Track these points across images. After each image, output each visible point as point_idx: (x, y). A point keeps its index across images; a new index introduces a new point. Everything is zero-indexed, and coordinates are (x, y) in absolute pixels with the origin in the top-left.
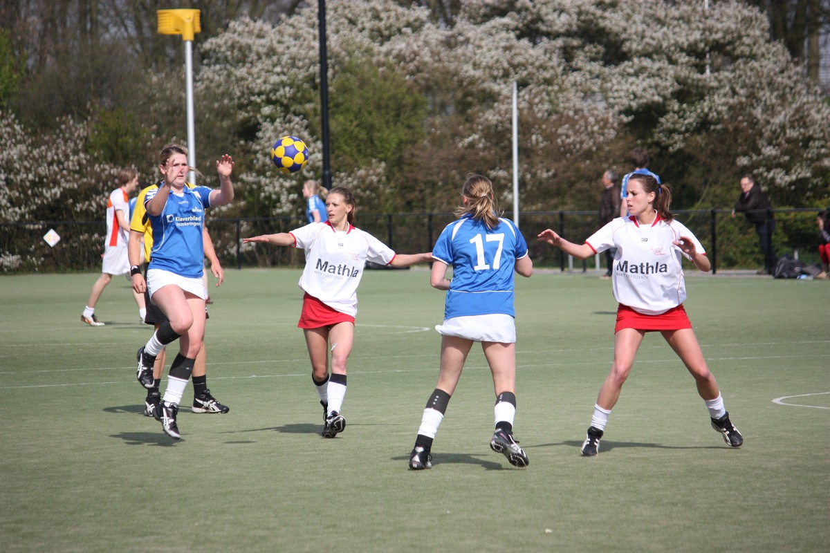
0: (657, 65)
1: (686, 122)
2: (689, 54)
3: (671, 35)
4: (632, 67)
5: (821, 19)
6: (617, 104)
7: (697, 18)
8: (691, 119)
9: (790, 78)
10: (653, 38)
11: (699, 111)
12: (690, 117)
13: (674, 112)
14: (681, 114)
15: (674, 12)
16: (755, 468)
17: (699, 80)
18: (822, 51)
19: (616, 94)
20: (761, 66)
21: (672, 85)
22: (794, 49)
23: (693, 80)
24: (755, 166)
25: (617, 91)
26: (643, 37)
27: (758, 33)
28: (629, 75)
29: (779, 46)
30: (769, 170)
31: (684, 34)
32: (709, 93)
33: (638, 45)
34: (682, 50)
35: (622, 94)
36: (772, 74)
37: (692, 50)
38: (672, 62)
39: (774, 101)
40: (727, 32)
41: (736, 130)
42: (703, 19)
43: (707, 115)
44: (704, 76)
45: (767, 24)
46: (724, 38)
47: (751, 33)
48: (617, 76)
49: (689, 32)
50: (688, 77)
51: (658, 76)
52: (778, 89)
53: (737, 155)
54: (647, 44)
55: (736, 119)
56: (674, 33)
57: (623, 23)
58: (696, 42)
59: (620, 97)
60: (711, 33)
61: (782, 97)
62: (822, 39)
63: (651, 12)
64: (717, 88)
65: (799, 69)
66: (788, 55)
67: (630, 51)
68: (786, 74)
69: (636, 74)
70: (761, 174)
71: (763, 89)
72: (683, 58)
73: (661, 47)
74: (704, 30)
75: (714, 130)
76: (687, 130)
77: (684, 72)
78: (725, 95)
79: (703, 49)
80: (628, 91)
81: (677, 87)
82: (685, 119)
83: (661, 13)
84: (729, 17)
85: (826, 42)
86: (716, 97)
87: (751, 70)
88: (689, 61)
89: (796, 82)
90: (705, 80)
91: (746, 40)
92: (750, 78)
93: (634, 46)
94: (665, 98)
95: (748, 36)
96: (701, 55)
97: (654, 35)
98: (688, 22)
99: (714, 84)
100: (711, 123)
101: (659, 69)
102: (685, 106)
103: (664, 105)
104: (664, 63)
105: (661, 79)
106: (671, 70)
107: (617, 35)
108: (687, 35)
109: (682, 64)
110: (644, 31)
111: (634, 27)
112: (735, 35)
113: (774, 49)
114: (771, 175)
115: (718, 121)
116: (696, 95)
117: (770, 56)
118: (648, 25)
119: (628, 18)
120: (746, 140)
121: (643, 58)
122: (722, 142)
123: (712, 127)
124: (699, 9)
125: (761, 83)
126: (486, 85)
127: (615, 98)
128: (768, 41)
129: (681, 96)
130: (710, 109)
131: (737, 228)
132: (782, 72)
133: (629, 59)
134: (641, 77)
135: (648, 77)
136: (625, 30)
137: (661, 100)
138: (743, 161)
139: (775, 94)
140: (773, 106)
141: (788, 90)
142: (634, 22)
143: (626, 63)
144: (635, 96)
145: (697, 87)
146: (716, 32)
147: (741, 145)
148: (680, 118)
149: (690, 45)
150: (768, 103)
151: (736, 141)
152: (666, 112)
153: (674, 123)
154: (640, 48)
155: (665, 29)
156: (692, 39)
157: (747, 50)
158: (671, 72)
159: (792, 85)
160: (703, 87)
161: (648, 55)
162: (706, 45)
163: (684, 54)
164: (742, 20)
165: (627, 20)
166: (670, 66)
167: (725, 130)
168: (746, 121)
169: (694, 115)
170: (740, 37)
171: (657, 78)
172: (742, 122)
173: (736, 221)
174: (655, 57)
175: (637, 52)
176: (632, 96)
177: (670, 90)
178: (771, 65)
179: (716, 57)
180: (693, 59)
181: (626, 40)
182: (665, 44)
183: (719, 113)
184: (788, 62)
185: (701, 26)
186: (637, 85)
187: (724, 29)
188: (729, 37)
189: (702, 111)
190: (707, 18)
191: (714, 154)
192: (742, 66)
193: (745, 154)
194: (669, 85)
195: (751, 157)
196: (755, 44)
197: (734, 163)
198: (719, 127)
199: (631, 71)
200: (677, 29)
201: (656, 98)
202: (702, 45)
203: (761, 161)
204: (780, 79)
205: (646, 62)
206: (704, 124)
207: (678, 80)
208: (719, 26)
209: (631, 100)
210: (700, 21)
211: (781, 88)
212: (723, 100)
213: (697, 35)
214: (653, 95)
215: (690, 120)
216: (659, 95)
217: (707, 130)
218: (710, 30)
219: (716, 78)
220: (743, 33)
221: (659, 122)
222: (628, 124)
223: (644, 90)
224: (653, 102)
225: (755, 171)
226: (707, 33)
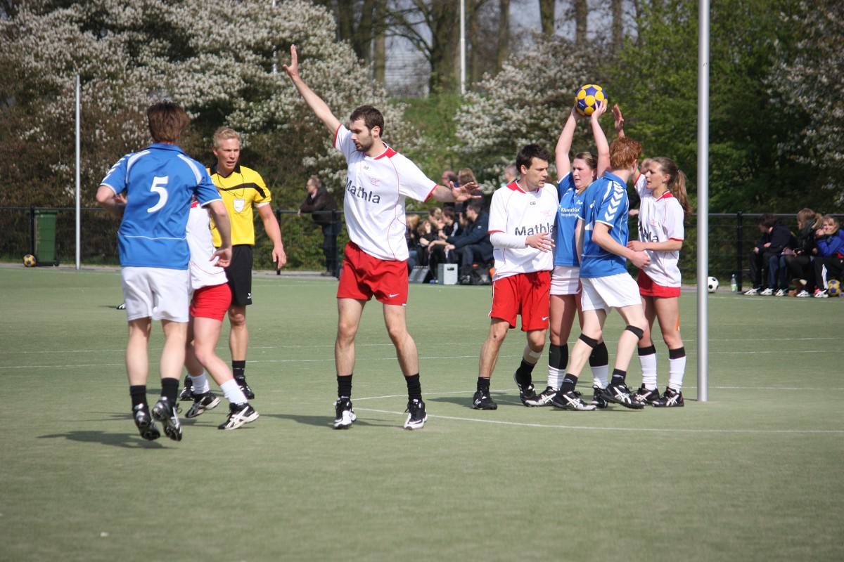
0: (224, 62)
1: (253, 120)
2: (256, 52)
3: (238, 33)
4: (199, 63)
5: (387, 21)
6: (183, 100)
7: (265, 16)
8: (258, 117)
9: (356, 79)
10: (220, 36)
11: (265, 110)
12: (256, 115)
13: (241, 110)
14: (248, 112)
15: (241, 9)
16: (314, 471)
17: (266, 79)
18: (388, 52)
19: (182, 90)
20: (328, 67)
21: (239, 83)
22: (360, 50)
23: (260, 78)
24: (320, 166)
25: (183, 87)
26: (210, 33)
27: (325, 32)
28: (195, 71)
29: (344, 47)
30: (334, 172)
31: (251, 32)
32: (275, 92)
33: (205, 41)
34: (249, 47)
35: (188, 90)
36: (339, 74)
37: (259, 48)
38: (239, 59)
39: (340, 102)
40: (293, 31)
41: (303, 130)
42: (270, 17)
43: (274, 114)
44: (271, 75)
45: (333, 25)
46: (291, 37)
47: (318, 32)
48: (182, 72)
49: (256, 30)
50: (255, 76)
51: (225, 73)
52: (344, 90)
53: (303, 155)
54: (214, 40)
55: (303, 119)
56: (241, 31)
57: (189, 19)
58: (263, 41)
59: (187, 94)
60: (278, 32)
61: (349, 98)
62: (388, 41)
63: (218, 8)
64: (284, 88)
65: (365, 70)
66: (354, 55)
67: (196, 46)
68: (352, 76)
69: (203, 71)
70: (327, 175)
71: (329, 89)
72: (250, 56)
73: (228, 44)
74: (271, 28)
75: (281, 129)
76: (253, 129)
77: (250, 70)
78: (292, 95)
79: (270, 48)
80: (194, 87)
81: (244, 85)
82: (252, 118)
83: (228, 11)
84: (296, 16)
85: (392, 44)
86: (282, 96)
87: (318, 70)
88: (255, 59)
89: (362, 84)
90: (272, 79)
91: (313, 40)
92: (317, 79)
93: (201, 42)
94: (231, 95)
95: (315, 35)
96: (268, 54)
97: (221, 31)
98: (256, 20)
99: (281, 83)
100: (277, 122)
101: (226, 66)
102: (251, 104)
103: (231, 103)
104: (231, 61)
105: (228, 76)
106: (238, 68)
107: (183, 30)
108: (254, 33)
109: (249, 62)
110: (211, 27)
111: (201, 22)
112: (302, 34)
113: (341, 49)
114: (336, 176)
115: (285, 121)
116: (263, 94)
117: (337, 56)
118: (215, 22)
119: (194, 13)
120: (311, 141)
121: (209, 55)
122: (289, 142)
123: (279, 127)
124: (267, 7)
125: (328, 84)
126: (48, 77)
127: (181, 94)
128: (335, 41)
129: (247, 94)
130: (277, 108)
131: (302, 229)
132: (349, 73)
133: (196, 55)
134: (208, 74)
135: (215, 74)
136: (191, 25)
137: (227, 97)
138: (309, 161)
139: (342, 94)
140: (339, 107)
141: (354, 91)
142: (201, 18)
143: (193, 59)
144: (202, 93)
145: (264, 85)
146: (283, 31)
147: (307, 145)
148: (246, 116)
149: (256, 43)
150: (335, 103)
151: (303, 141)
152: (233, 110)
153: (240, 122)
154: (206, 44)
155: (232, 26)
156: (259, 37)
157: (313, 50)
158: (238, 70)
159: (359, 86)
160: (270, 85)
161: (215, 52)
162: (273, 44)
163: (251, 52)
164: (310, 19)
165: (193, 16)
166: (237, 64)
167: (292, 130)
168: (312, 121)
169: (261, 114)
170: (307, 37)
171: (223, 76)
172: (308, 122)
173: (301, 221)
174: (222, 54)
175: (204, 48)
176: (198, 93)
177: (237, 87)
178: (337, 66)
179: (283, 56)
180: (260, 57)
181: (193, 36)
182: (232, 42)
183: (285, 112)
184: (354, 63)
185: (268, 24)
186: (204, 82)
187: (292, 28)
188: (296, 36)
189: (269, 110)
190: (274, 16)
191: (280, 153)
192: (309, 66)
193: (311, 155)
194: (236, 84)
195: (317, 158)
196: (321, 44)
197: (300, 163)
198: (285, 126)
199: (198, 67)
200: (244, 27)
201: (223, 95)
202: (269, 43)
203: (327, 162)
204: (346, 80)
205: (213, 59)
206: (270, 123)
207: (244, 77)
208: (287, 24)
209: (197, 97)
210: (267, 19)
211: (347, 88)
212: (290, 99)
213: (264, 33)
214: (220, 93)
215: (257, 119)
216: (226, 92)
217: (274, 129)
218: (278, 29)
219: (282, 77)
220: (310, 32)
221: (225, 120)
222: (194, 121)
223: (211, 87)
224: (220, 99)
225: (321, 172)
226: (274, 32)
